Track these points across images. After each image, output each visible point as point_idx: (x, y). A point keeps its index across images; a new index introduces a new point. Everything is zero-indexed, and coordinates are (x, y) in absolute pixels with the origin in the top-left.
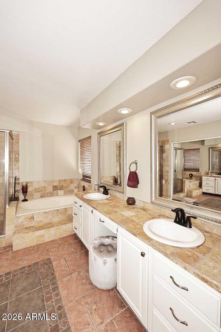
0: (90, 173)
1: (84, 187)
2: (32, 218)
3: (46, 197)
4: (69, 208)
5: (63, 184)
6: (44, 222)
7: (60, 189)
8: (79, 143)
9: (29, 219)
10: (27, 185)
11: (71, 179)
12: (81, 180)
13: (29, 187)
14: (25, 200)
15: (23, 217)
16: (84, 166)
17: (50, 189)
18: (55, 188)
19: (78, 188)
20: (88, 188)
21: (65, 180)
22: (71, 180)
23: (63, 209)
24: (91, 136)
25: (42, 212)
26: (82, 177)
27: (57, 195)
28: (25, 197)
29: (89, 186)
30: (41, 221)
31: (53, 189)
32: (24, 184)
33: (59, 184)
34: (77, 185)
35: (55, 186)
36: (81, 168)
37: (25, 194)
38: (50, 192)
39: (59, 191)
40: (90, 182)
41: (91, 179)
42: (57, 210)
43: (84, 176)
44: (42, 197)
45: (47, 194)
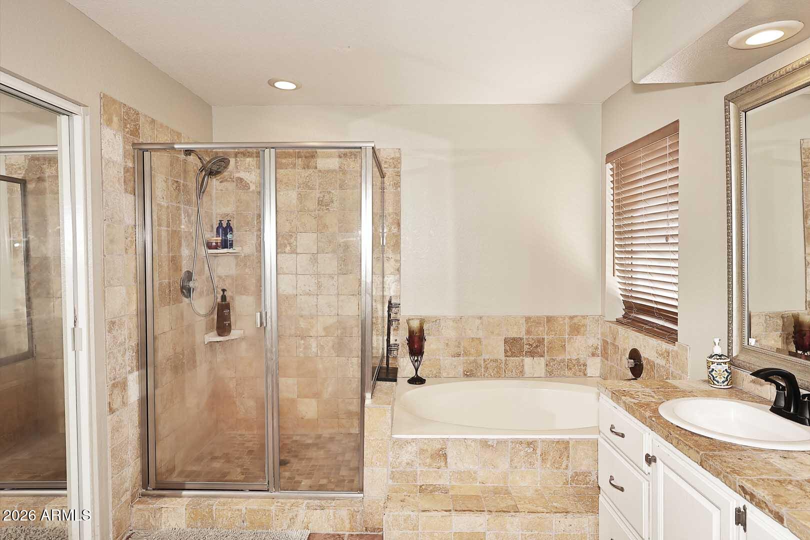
0: (675, 296)
1: (635, 355)
2: (441, 455)
3: (483, 377)
4: (578, 442)
5: (541, 332)
6: (479, 479)
7: (532, 354)
8: (610, 166)
9: (432, 456)
10: (421, 330)
11: (571, 318)
12: (618, 321)
13: (429, 334)
14: (417, 380)
15: (414, 444)
16: (627, 262)
17: (498, 350)
18: (513, 346)
19: (605, 355)
20: (660, 361)
21: (549, 319)
22: (576, 320)
23: (552, 441)
24: (677, 121)
25: (474, 440)
26: (620, 312)
27: (520, 374)
28: (417, 370)
29: (666, 355)
30: (471, 476)
31: (506, 351)
32: (415, 325)
33: (528, 332)
34: (600, 343)
35: (514, 339)
36: (617, 273)
37: (417, 361)
38: (496, 361)
39: (528, 361)
40: (671, 336)
41: (675, 322)
42: (530, 443)
43: (629, 307)
44: (469, 374)
45: (486, 368)
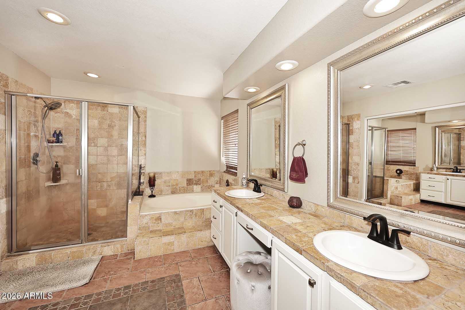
0: (237, 162)
1: (227, 181)
2: (159, 219)
3: (178, 193)
4: (207, 209)
5: (199, 176)
6: (173, 225)
7: (196, 184)
8: (222, 121)
9: (156, 220)
10: (154, 177)
11: (210, 171)
12: (224, 172)
13: (158, 179)
14: (152, 196)
15: (148, 216)
16: (228, 152)
17: (184, 183)
18: (190, 182)
19: (220, 183)
20: (233, 182)
21: (202, 172)
22: (211, 172)
23: (198, 210)
24: (238, 110)
25: (172, 212)
26: (225, 169)
27: (192, 191)
28: (152, 192)
29: (234, 180)
30: (170, 224)
31: (187, 184)
32: (152, 175)
33: (195, 177)
34: (219, 179)
35: (190, 179)
36: (224, 156)
37: (152, 188)
38: (183, 187)
39: (195, 187)
40: (236, 174)
41: (237, 170)
42: (191, 211)
43: (228, 167)
44: (173, 193)
45: (180, 190)
